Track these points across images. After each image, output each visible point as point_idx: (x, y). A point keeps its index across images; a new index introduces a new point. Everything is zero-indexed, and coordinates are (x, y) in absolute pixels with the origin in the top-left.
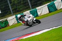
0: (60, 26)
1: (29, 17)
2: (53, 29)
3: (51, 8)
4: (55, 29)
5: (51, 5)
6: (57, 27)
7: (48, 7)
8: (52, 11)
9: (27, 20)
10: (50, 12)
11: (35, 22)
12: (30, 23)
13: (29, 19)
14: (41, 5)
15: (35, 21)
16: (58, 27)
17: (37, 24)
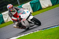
16: (27, 34)
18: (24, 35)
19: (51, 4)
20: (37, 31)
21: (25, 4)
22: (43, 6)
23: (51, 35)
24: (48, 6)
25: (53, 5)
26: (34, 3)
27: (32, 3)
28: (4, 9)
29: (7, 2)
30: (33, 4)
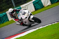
0: (48, 25)
2: (39, 29)
3: (37, 5)
4: (42, 28)
5: (37, 2)
6: (44, 27)
7: (34, 4)
8: (38, 9)
10: (36, 10)
14: (25, 3)
18: (42, 27)
20: (56, 23)
28: (22, 1)
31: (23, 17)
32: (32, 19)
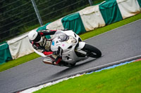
1: (66, 40)
9: (59, 48)
11: (85, 53)
12: (68, 58)
13: (65, 46)
15: (83, 49)
17: (90, 59)
18: (50, 84)
19: (103, 23)
20: (78, 76)
21: (52, 23)
22: (87, 27)
23: (104, 82)
24: (97, 26)
25: (106, 25)
26: (70, 21)
27: (66, 21)
29: (17, 19)
30: (68, 23)
31: (63, 45)
32: (82, 49)
